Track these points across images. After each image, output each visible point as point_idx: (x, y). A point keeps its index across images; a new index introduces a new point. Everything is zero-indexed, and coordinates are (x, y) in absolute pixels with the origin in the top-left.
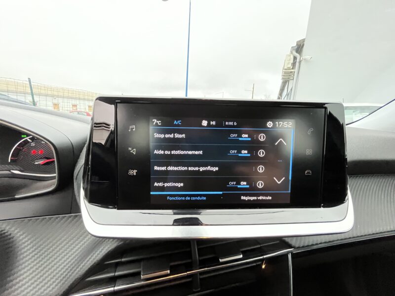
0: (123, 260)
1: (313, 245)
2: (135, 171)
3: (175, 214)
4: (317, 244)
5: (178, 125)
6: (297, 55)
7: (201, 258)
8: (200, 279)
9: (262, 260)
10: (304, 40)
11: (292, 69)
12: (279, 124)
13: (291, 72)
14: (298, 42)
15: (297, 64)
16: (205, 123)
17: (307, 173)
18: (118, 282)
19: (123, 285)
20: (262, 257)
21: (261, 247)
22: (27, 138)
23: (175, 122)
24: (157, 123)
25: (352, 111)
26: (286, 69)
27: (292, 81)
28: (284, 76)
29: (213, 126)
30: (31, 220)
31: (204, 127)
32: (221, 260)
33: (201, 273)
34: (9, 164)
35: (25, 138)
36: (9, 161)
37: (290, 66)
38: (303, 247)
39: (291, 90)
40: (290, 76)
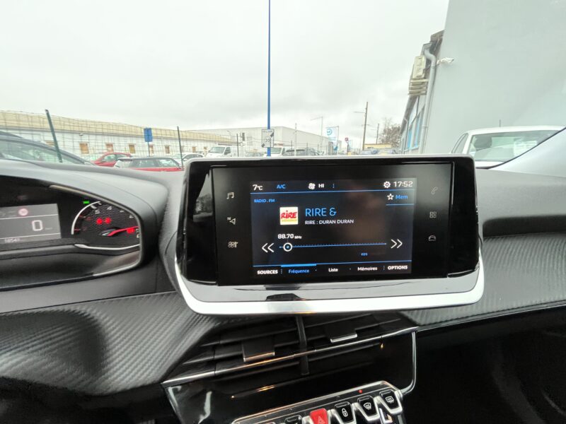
0: (222, 342)
1: (441, 322)
2: (236, 243)
3: (267, 289)
4: (446, 321)
5: (282, 190)
6: (432, 56)
7: (310, 339)
8: (309, 362)
9: (381, 341)
10: (441, 34)
11: (425, 78)
12: (398, 184)
13: (423, 83)
14: (433, 37)
15: (432, 70)
16: (312, 186)
17: (431, 239)
18: (218, 365)
19: (224, 368)
20: (380, 337)
21: (379, 326)
22: (91, 205)
23: (278, 187)
24: (257, 188)
25: (513, 138)
26: (415, 79)
27: (424, 96)
28: (412, 89)
29: (321, 189)
30: (112, 301)
31: (311, 190)
32: (332, 341)
33: (310, 356)
34: (72, 236)
35: (88, 204)
36: (72, 233)
37: (421, 73)
38: (430, 324)
39: (423, 109)
40: (421, 88)
